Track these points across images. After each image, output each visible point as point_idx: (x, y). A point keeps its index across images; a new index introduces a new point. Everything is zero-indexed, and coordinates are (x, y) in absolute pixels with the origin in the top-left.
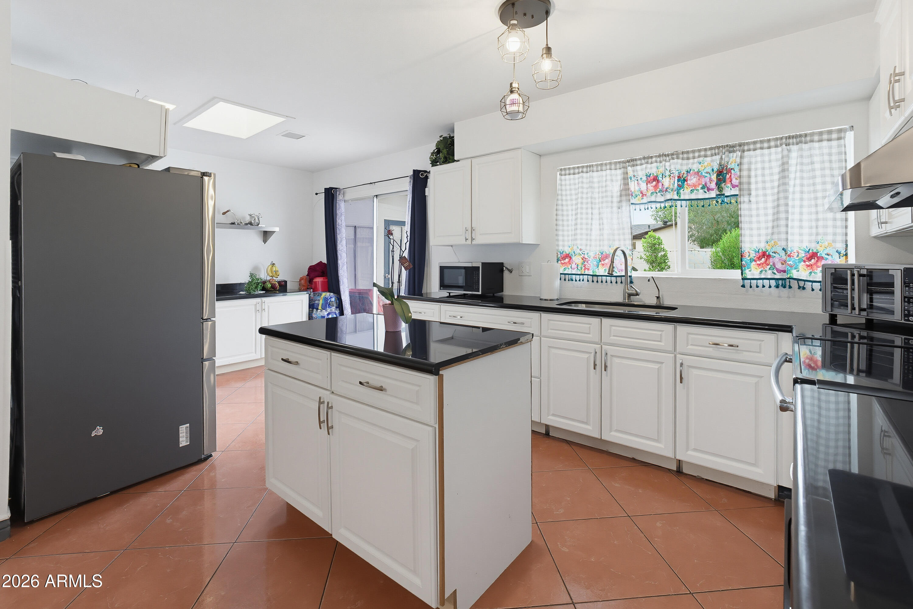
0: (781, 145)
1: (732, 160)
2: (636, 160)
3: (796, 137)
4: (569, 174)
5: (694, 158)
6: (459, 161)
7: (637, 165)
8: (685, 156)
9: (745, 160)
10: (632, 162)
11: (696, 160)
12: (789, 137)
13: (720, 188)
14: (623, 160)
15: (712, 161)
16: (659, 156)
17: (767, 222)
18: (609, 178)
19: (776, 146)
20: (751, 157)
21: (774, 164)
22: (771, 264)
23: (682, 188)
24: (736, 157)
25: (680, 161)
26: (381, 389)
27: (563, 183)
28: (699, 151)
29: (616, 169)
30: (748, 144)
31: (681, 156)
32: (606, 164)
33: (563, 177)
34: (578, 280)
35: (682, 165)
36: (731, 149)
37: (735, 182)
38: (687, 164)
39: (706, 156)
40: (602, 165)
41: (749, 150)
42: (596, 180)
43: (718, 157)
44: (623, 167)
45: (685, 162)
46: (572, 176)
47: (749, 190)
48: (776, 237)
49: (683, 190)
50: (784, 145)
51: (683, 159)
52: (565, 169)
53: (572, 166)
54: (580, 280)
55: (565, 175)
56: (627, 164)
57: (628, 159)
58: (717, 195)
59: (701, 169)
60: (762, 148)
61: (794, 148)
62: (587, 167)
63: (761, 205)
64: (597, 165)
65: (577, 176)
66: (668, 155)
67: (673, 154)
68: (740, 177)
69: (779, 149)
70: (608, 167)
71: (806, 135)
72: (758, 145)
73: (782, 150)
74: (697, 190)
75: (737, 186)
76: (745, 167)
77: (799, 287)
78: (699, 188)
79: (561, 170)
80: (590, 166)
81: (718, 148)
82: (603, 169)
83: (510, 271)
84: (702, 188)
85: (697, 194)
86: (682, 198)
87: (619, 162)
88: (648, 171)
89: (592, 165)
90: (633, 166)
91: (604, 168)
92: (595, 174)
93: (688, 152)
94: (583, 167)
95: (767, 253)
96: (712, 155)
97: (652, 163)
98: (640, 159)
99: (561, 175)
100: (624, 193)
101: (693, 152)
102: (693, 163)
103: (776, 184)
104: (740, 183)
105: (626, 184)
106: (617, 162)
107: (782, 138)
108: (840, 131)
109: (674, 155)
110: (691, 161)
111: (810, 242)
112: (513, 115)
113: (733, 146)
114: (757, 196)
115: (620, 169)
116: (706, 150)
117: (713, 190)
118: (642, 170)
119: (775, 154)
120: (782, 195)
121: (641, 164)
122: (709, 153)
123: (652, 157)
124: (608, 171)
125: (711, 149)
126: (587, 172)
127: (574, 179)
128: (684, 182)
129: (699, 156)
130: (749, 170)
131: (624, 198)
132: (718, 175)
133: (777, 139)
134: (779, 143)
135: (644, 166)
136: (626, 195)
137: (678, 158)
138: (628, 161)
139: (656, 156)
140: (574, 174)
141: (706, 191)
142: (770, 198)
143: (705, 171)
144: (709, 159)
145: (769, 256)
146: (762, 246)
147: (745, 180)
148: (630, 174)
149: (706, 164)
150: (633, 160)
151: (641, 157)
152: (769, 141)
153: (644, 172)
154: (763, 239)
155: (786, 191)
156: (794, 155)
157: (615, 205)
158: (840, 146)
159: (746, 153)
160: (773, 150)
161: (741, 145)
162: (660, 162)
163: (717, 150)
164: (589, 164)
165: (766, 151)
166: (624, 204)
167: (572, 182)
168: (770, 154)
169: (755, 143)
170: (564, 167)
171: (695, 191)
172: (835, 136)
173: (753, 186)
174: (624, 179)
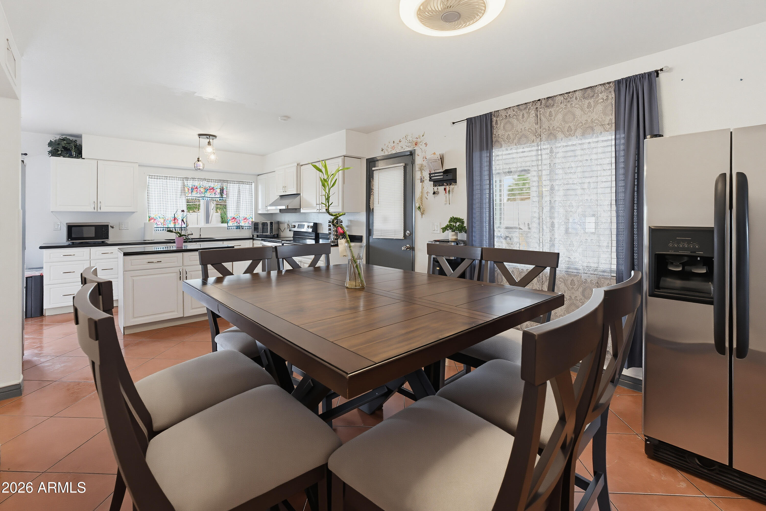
1: (225, 185)
2: (189, 178)
3: (242, 182)
4: (154, 178)
6: (84, 159)
8: (208, 180)
9: (228, 186)
10: (187, 179)
11: (212, 183)
12: (240, 181)
13: (221, 195)
14: (182, 177)
15: (218, 184)
16: (199, 179)
17: (234, 207)
18: (176, 184)
19: (237, 184)
20: (230, 185)
21: (236, 189)
22: (236, 221)
25: (206, 182)
27: (150, 182)
28: (214, 180)
29: (179, 180)
30: (229, 181)
32: (174, 177)
33: (150, 179)
35: (207, 184)
36: (224, 181)
39: (215, 182)
40: (172, 177)
41: (229, 183)
42: (168, 183)
43: (220, 184)
44: (183, 180)
46: (156, 180)
48: (237, 213)
49: (207, 193)
51: (207, 181)
52: (152, 176)
55: (152, 178)
56: (184, 179)
57: (184, 177)
58: (220, 197)
61: (241, 185)
63: (233, 202)
64: (170, 177)
65: (158, 180)
66: (202, 179)
67: (204, 179)
68: (227, 192)
69: (238, 184)
70: (175, 179)
71: (244, 182)
73: (238, 185)
75: (226, 194)
76: (228, 188)
77: (243, 228)
79: (149, 175)
82: (173, 179)
83: (113, 228)
84: (215, 194)
86: (206, 196)
88: (194, 184)
89: (168, 177)
90: (187, 180)
92: (168, 181)
93: (209, 180)
94: (162, 176)
96: (218, 182)
97: (195, 181)
99: (149, 178)
100: (182, 191)
101: (212, 180)
103: (237, 196)
105: (183, 188)
108: (252, 182)
109: (205, 179)
110: (210, 183)
111: (244, 214)
114: (231, 199)
115: (181, 180)
116: (216, 180)
117: (218, 195)
119: (236, 186)
120: (239, 199)
121: (191, 180)
123: (195, 179)
124: (175, 181)
125: (217, 180)
126: (164, 179)
128: (208, 190)
130: (229, 190)
131: (183, 194)
132: (220, 190)
133: (237, 181)
137: (205, 181)
139: (197, 179)
140: (157, 179)
142: (235, 200)
143: (215, 188)
145: (235, 219)
146: (233, 216)
147: (228, 193)
148: (186, 184)
149: (215, 185)
151: (192, 178)
152: (235, 181)
153: (191, 184)
154: (233, 213)
155: (240, 198)
156: (241, 187)
157: (178, 196)
158: (252, 187)
159: (228, 184)
160: (236, 184)
161: (227, 181)
162: (199, 181)
163: (220, 181)
164: (165, 176)
165: (234, 184)
166: (183, 196)
167: (156, 182)
168: (235, 186)
169: (231, 181)
170: (151, 174)
171: (212, 195)
172: (250, 184)
173: (230, 195)
174: (183, 185)
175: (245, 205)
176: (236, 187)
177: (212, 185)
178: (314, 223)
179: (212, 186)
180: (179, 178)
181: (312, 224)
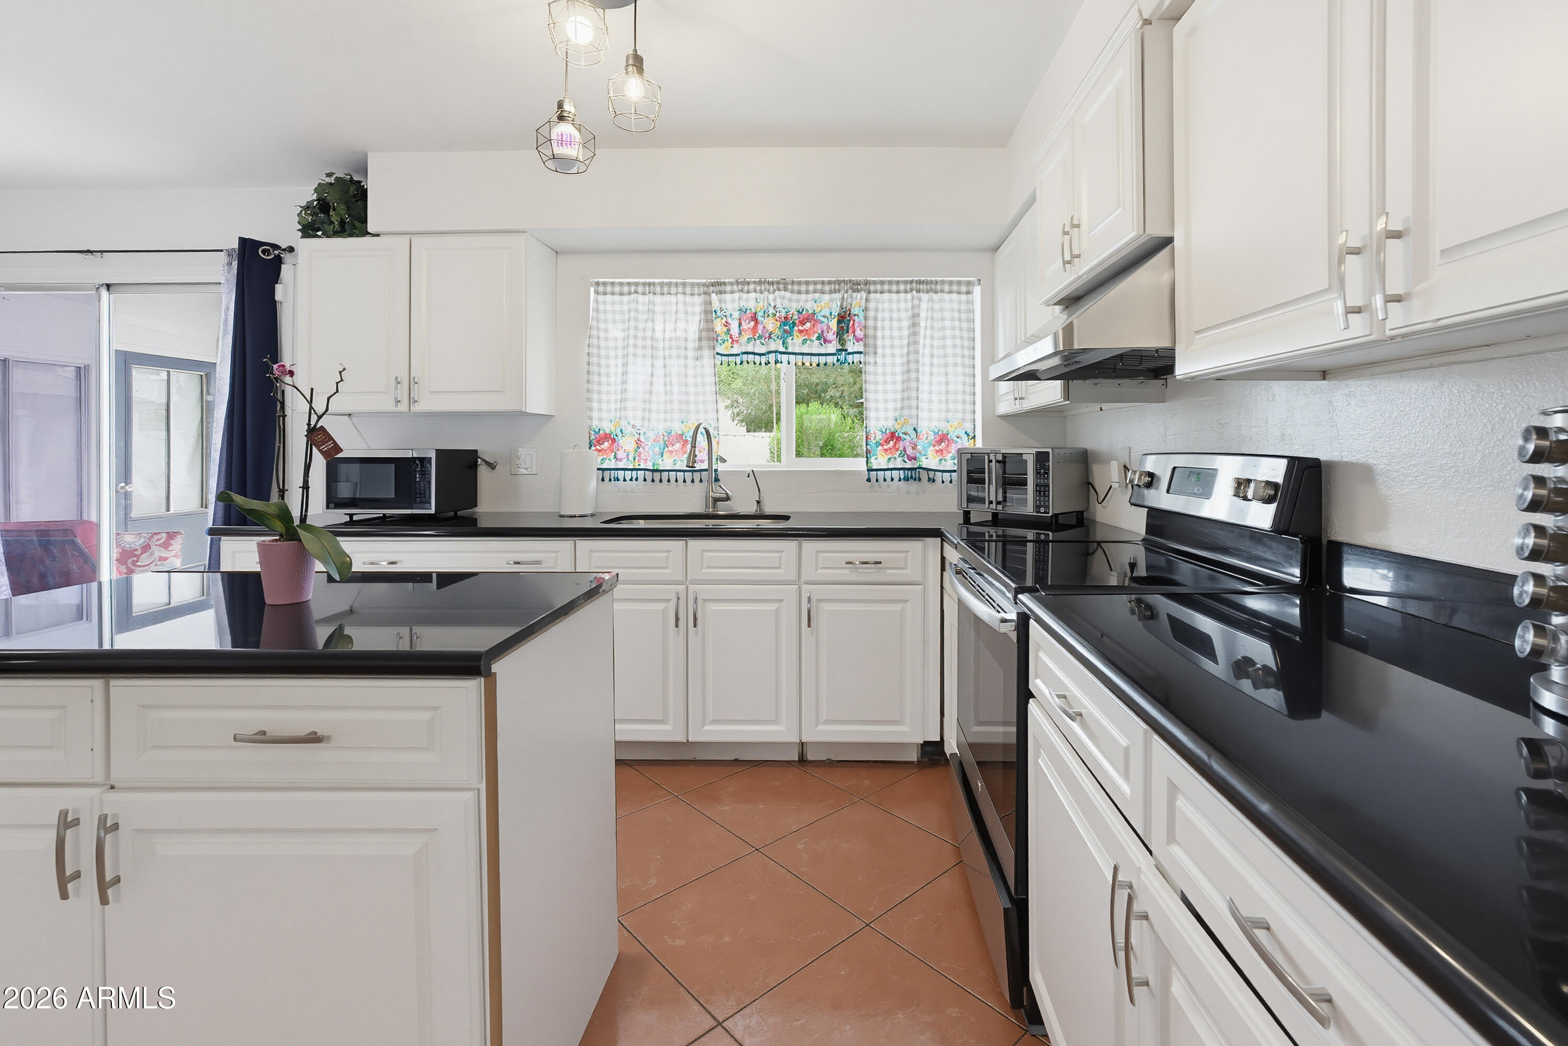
0: (911, 290)
1: (857, 301)
2: (724, 283)
3: (927, 282)
4: (613, 294)
5: (807, 292)
6: (378, 235)
7: (725, 292)
8: (796, 287)
9: (872, 305)
10: (718, 286)
11: (810, 296)
12: (920, 282)
13: (842, 341)
14: (704, 281)
15: (831, 300)
16: (760, 283)
17: (895, 392)
18: (681, 307)
19: (906, 292)
20: (877, 301)
21: (903, 315)
22: (901, 449)
23: (791, 336)
24: (861, 299)
25: (788, 294)
26: (314, 739)
27: (601, 307)
28: (815, 283)
29: (692, 295)
30: (875, 283)
31: (790, 287)
32: (676, 285)
33: (601, 298)
34: (628, 478)
35: (790, 300)
36: (855, 286)
37: (859, 333)
38: (798, 301)
39: (823, 292)
40: (670, 284)
41: (876, 292)
42: (659, 309)
43: (838, 296)
44: (705, 293)
45: (795, 296)
46: (617, 298)
47: (875, 346)
48: (905, 412)
49: (792, 339)
50: (914, 292)
51: (792, 292)
52: (604, 284)
53: (618, 280)
54: (631, 480)
55: (605, 294)
56: (711, 288)
57: (712, 281)
58: (838, 350)
59: (817, 310)
60: (890, 291)
61: (924, 296)
62: (644, 284)
63: (889, 369)
64: (662, 284)
65: (626, 298)
66: (772, 283)
67: (778, 283)
68: (865, 327)
69: (909, 296)
70: (680, 289)
71: (936, 282)
72: (886, 287)
73: (913, 298)
74: (812, 341)
75: (861, 339)
76: (871, 314)
77: (929, 479)
78: (814, 339)
79: (598, 284)
80: (650, 284)
81: (839, 282)
82: (672, 292)
83: (491, 466)
84: (818, 338)
85: (810, 346)
86: (790, 350)
87: (698, 284)
88: (743, 303)
89: (654, 284)
90: (721, 293)
91: (673, 290)
92: (658, 299)
93: (799, 283)
94: (637, 284)
95: (896, 434)
96: (831, 292)
97: (748, 292)
98: (731, 284)
99: (597, 292)
100: (704, 334)
101: (807, 283)
102: (806, 301)
103: (905, 342)
104: (865, 336)
105: (709, 321)
106: (694, 283)
107: (912, 282)
108: (969, 283)
109: (783, 284)
110: (803, 296)
111: (939, 420)
112: (563, 164)
113: (858, 284)
114: (884, 356)
115: (699, 295)
116: (823, 283)
117: (830, 342)
118: (733, 301)
119: (905, 301)
120: (912, 357)
121: (732, 292)
122: (827, 288)
123: (748, 283)
124: (680, 298)
125: (830, 283)
126: (644, 294)
127: (621, 303)
128: (794, 327)
129: (815, 291)
130: (876, 319)
131: (705, 343)
132: (839, 322)
133: (906, 282)
134: (908, 287)
135: (737, 295)
136: (709, 339)
137: (785, 290)
138: (713, 285)
139: (755, 283)
140: (621, 294)
141: (822, 342)
142: (898, 360)
143: (822, 314)
144: (827, 297)
145: (899, 439)
146: (890, 425)
147: (870, 332)
148: (716, 305)
149: (823, 303)
150: (719, 284)
151: (733, 280)
152: (898, 283)
153: (736, 306)
154: (891, 415)
155: (917, 352)
156: (924, 306)
157: (691, 354)
158: (969, 302)
159: (872, 296)
160: (902, 295)
161: (867, 283)
162: (761, 292)
163: (837, 285)
164: (647, 281)
165: (894, 296)
166: (706, 353)
167: (617, 307)
168: (899, 301)
169: (882, 283)
170: (601, 280)
171: (808, 342)
172: (964, 289)
173: (879, 342)
174: (706, 312)
175: (943, 379)
176: (902, 305)
177: (807, 302)
178: (1292, 460)
179: (810, 306)
180: (693, 285)
181: (1276, 471)
